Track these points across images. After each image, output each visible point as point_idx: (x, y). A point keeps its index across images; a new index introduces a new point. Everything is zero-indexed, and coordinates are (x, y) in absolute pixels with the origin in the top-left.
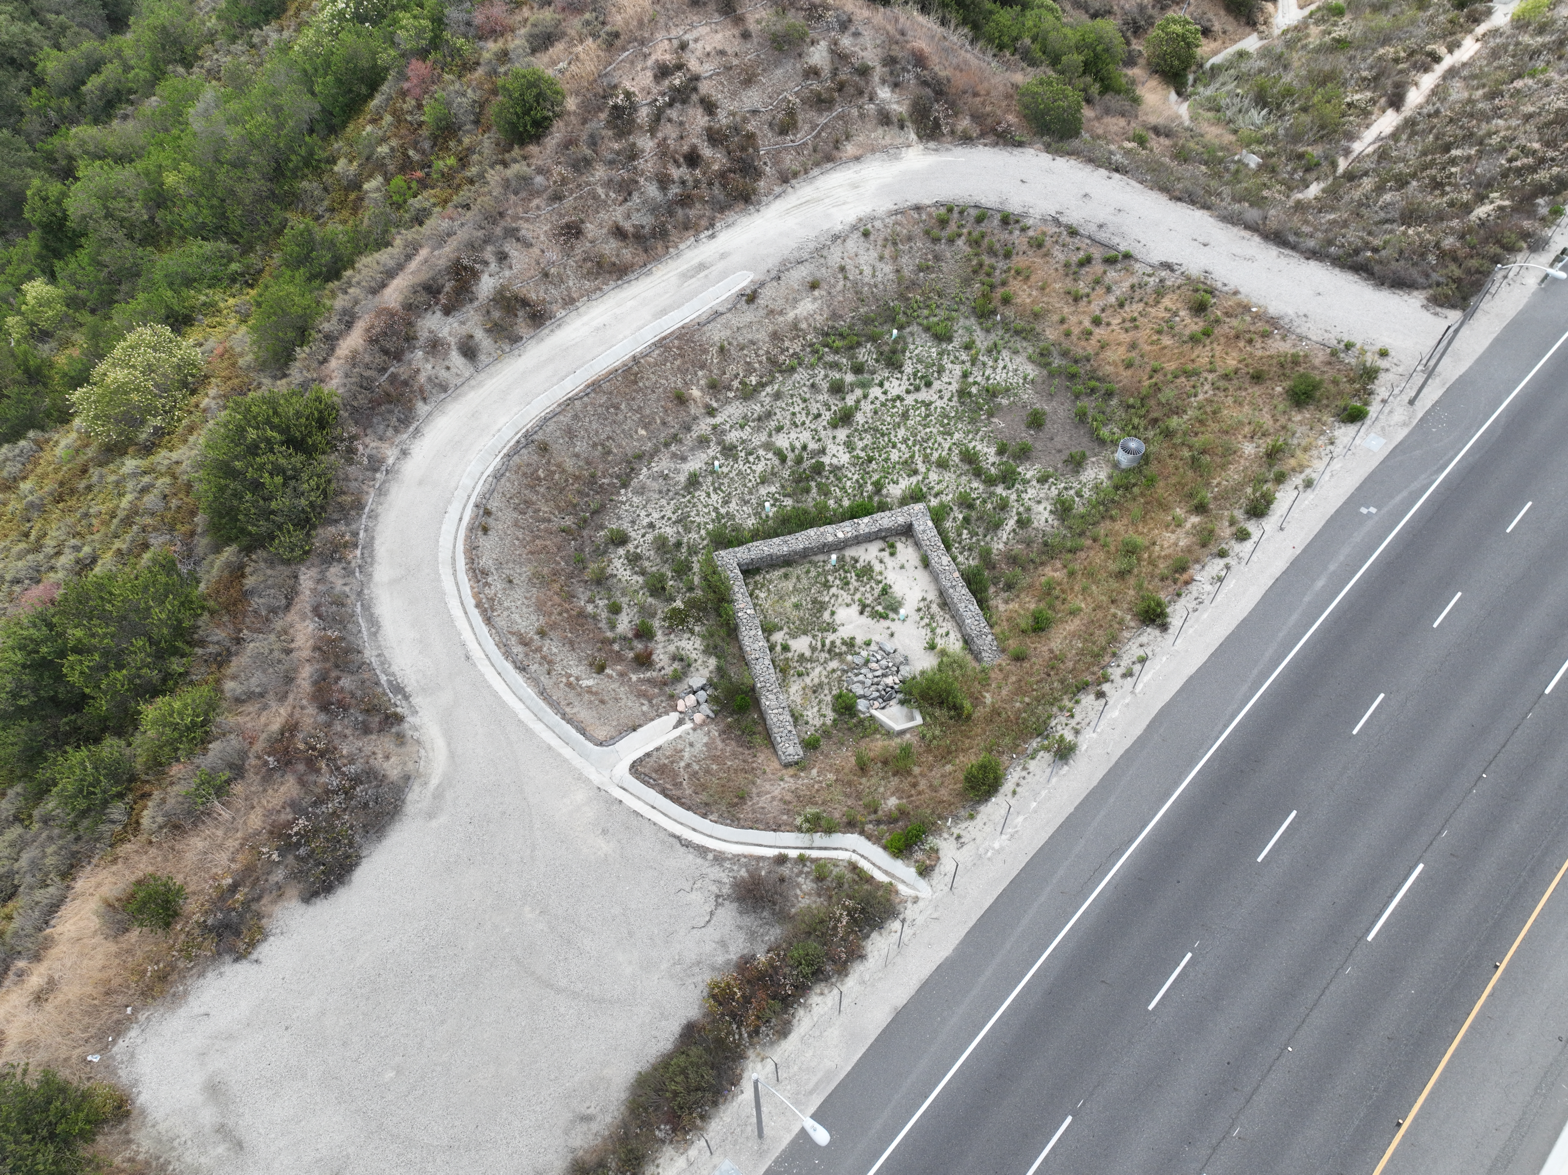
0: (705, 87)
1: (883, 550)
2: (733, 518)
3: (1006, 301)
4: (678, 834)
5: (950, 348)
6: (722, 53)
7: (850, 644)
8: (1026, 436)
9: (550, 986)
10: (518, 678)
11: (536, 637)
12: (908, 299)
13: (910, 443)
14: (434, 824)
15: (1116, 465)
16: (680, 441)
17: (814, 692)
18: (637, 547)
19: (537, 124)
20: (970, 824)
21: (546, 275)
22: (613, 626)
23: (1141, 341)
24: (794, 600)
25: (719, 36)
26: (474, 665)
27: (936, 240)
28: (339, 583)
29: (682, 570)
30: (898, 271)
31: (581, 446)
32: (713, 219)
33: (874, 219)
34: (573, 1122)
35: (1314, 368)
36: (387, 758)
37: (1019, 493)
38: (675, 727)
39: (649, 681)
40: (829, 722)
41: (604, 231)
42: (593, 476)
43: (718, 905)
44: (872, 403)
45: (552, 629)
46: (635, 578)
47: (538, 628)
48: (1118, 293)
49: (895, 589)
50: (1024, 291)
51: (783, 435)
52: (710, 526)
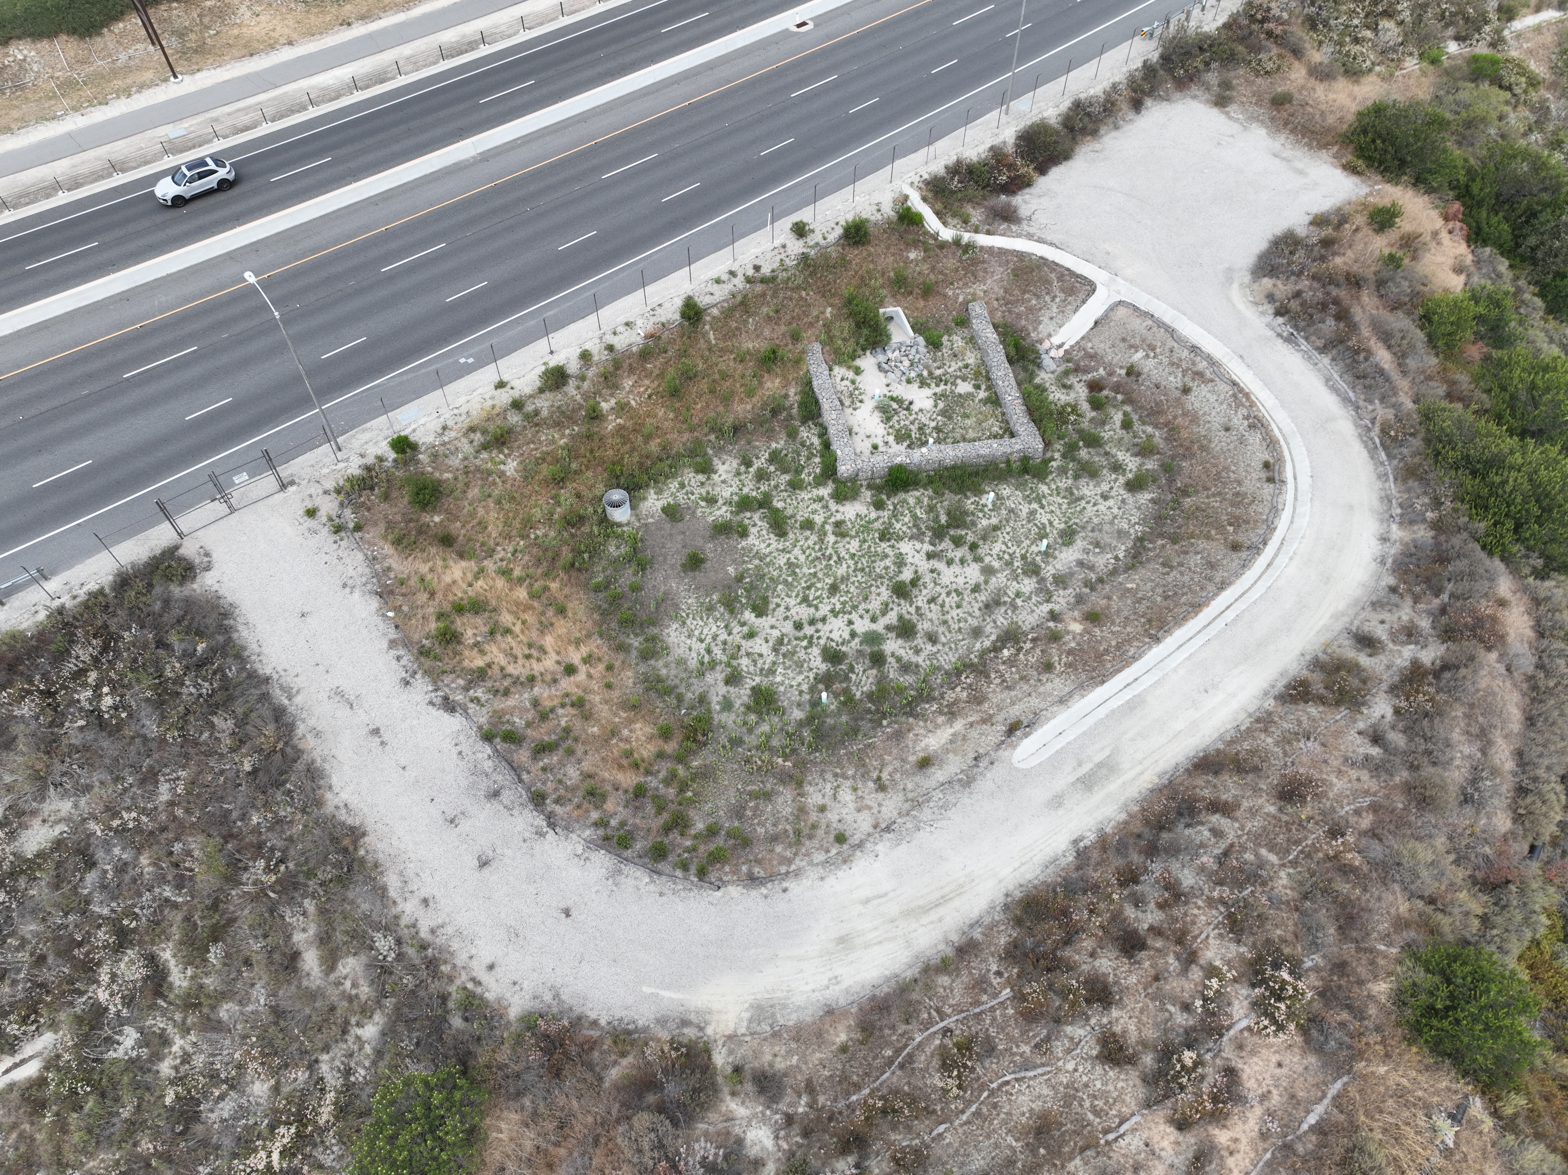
1: (885, 449)
2: (1026, 497)
3: (665, 734)
4: (1058, 250)
5: (758, 679)
7: (923, 384)
8: (709, 551)
10: (1195, 341)
11: (1190, 384)
15: (633, 508)
16: (1087, 583)
17: (955, 356)
18: (1116, 480)
22: (1125, 414)
24: (968, 422)
29: (1070, 452)
36: (1275, 286)
39: (1088, 370)
40: (945, 338)
43: (1030, 217)
44: (867, 611)
45: (1178, 400)
46: (1114, 451)
47: (1191, 397)
48: (526, 695)
49: (878, 420)
50: (637, 739)
51: (973, 582)
52: (1047, 491)
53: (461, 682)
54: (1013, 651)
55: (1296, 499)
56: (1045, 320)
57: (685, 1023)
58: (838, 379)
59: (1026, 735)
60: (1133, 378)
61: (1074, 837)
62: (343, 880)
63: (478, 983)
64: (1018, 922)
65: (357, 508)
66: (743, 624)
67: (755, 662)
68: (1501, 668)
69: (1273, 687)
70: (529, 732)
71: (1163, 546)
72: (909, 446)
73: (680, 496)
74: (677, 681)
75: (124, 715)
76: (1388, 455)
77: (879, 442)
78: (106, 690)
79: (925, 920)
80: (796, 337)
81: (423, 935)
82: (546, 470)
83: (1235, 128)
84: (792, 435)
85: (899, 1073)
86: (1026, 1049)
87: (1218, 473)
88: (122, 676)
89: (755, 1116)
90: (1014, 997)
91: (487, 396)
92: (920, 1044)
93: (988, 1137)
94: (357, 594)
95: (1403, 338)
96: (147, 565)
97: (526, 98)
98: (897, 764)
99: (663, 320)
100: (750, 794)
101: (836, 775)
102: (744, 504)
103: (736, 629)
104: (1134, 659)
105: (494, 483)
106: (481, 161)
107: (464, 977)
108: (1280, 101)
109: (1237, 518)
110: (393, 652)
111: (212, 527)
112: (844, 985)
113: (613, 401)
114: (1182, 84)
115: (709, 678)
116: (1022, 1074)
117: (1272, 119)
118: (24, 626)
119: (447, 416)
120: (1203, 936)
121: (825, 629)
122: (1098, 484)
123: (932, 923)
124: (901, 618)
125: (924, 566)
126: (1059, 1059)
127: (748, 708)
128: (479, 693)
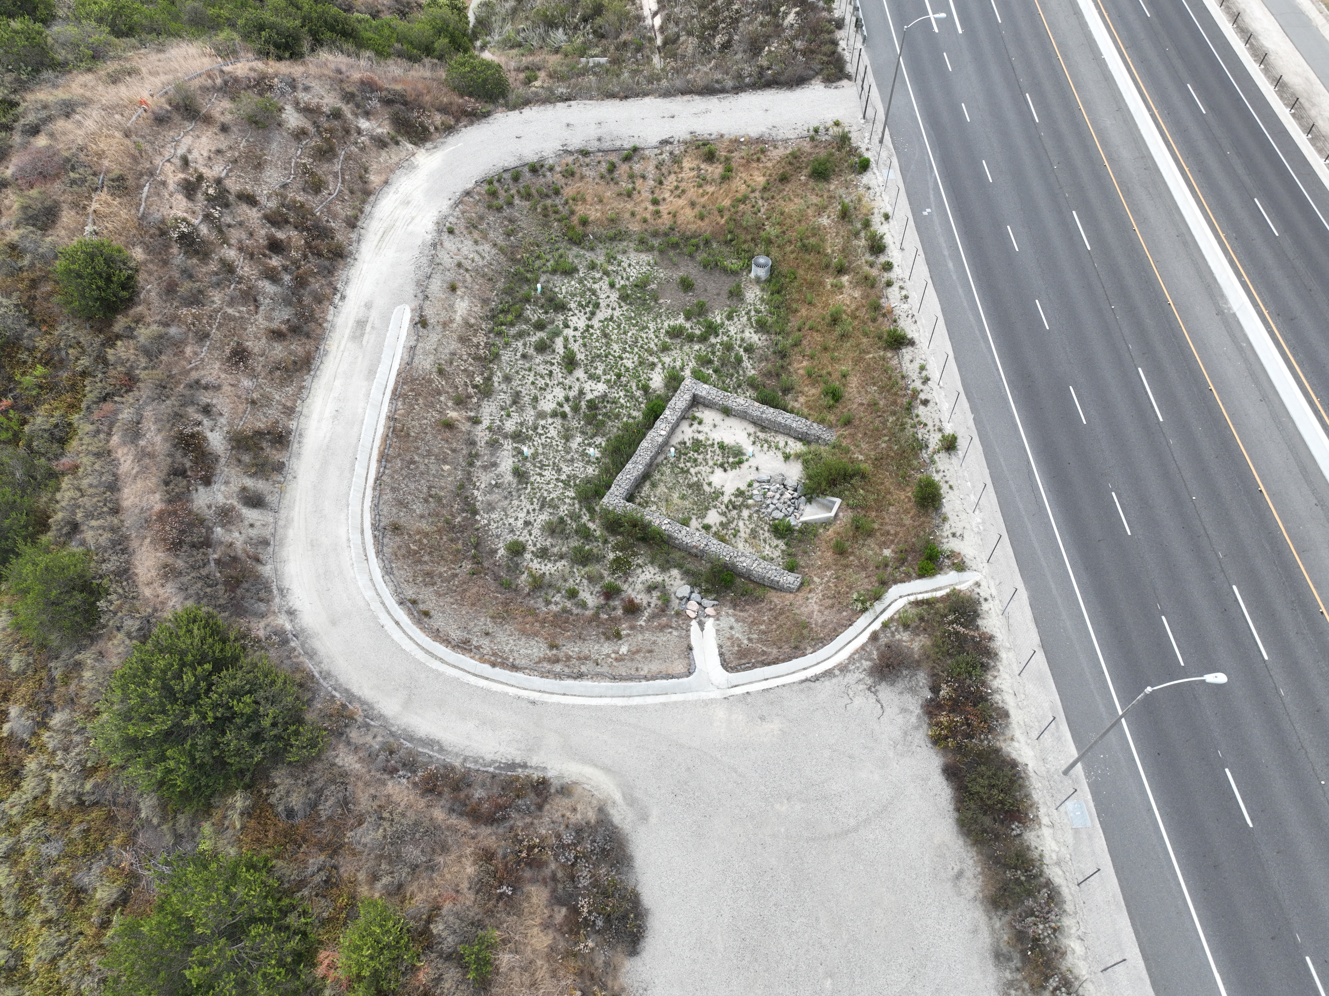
0: (233, 185)
1: (691, 425)
2: (575, 477)
3: (584, 222)
4: (803, 678)
5: (582, 275)
6: (219, 152)
7: (740, 493)
8: (690, 299)
9: (847, 832)
10: (586, 684)
11: (554, 652)
12: (519, 260)
13: (628, 349)
14: (653, 820)
15: (758, 280)
16: (477, 455)
17: (754, 538)
18: (535, 545)
19: (124, 287)
20: (951, 522)
21: (253, 402)
23: (694, 198)
24: (676, 495)
25: (204, 139)
26: (543, 703)
27: (499, 209)
28: (369, 739)
29: (586, 534)
30: (495, 245)
31: (419, 508)
32: (331, 284)
33: (446, 217)
34: (955, 885)
35: (811, 154)
36: (574, 810)
37: (726, 333)
38: (702, 630)
39: (653, 617)
40: (784, 547)
41: (264, 340)
42: (447, 522)
43: (875, 693)
44: (575, 341)
45: (553, 637)
46: (560, 565)
47: (543, 643)
48: (651, 176)
49: (726, 442)
50: (590, 210)
51: (541, 400)
52: (567, 493)
54: (476, 383)
57: (435, 147)
58: (789, 442)
59: (412, 319)
60: (611, 632)
65: (830, 143)
66: (623, 287)
67: (593, 279)
70: (627, 167)
73: (750, 307)
74: (613, 243)
77: (705, 428)
84: (753, 385)
86: (291, 195)
90: (312, 213)
99: (900, 322)
100: (517, 232)
101: (491, 265)
109: (414, 556)
110: (715, 134)
119: (878, 190)
122: (540, 525)
123: (378, 231)
124: (554, 353)
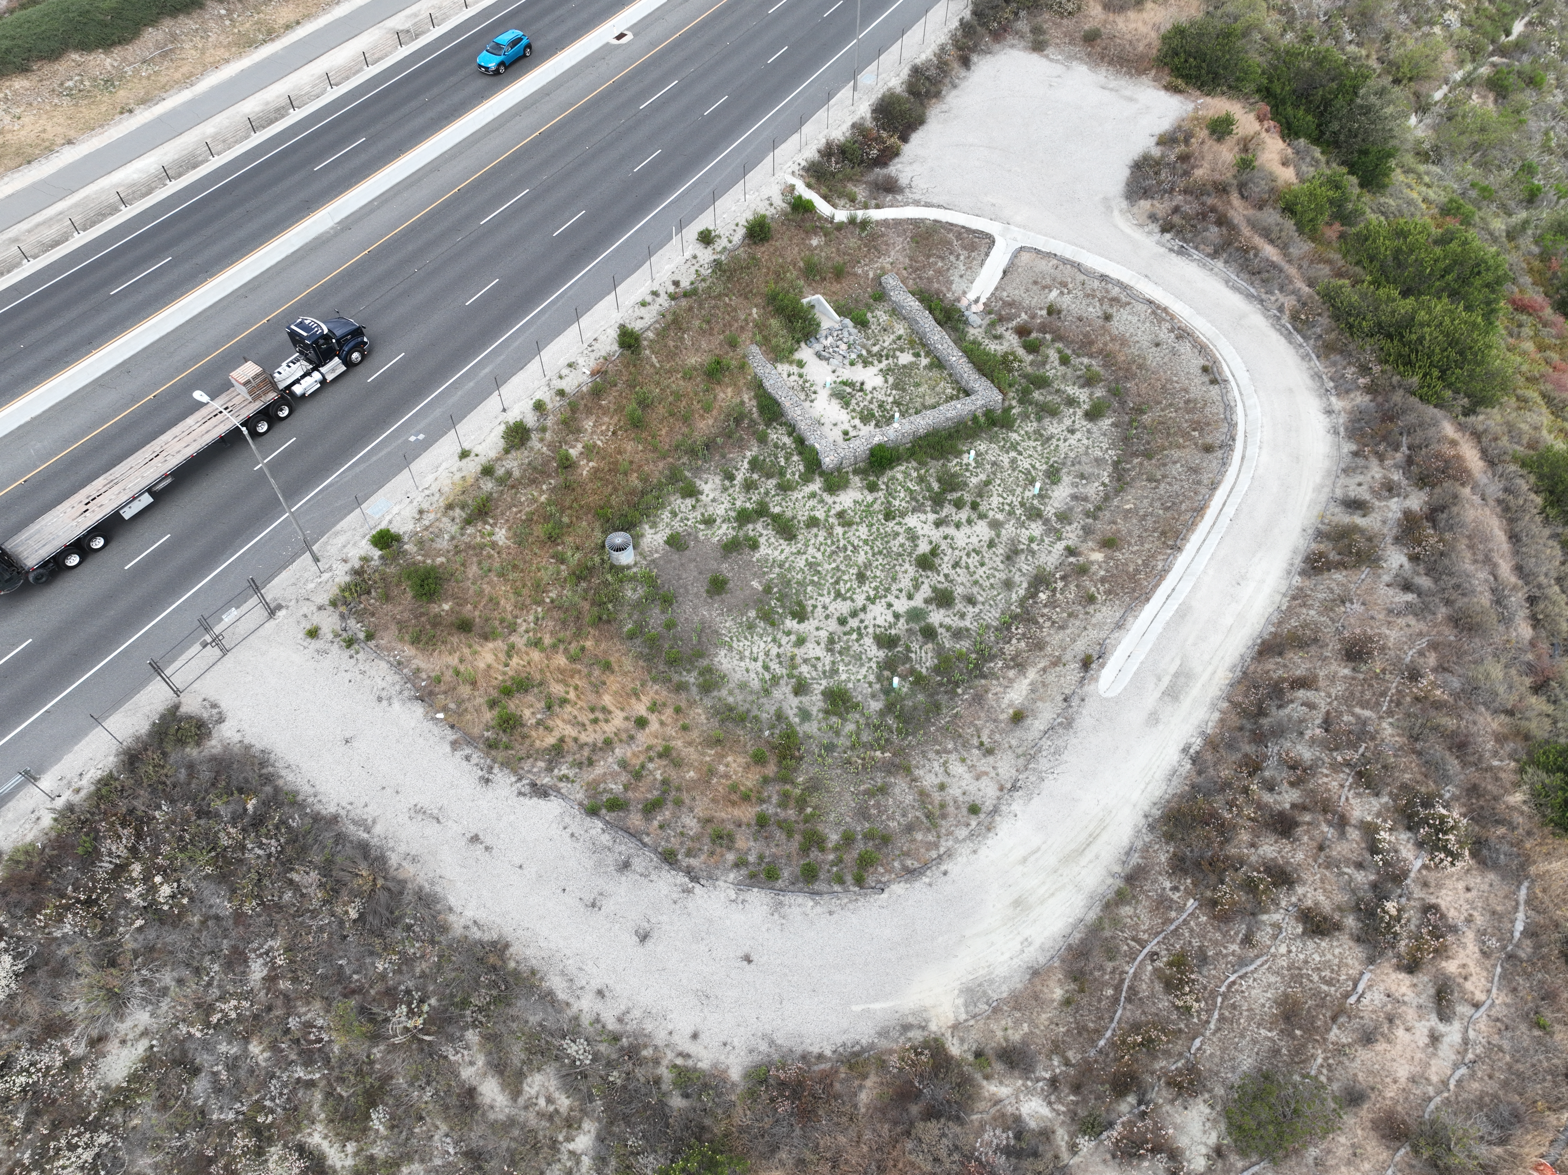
2: (1002, 448)
3: (759, 759)
5: (824, 682)
7: (866, 363)
8: (726, 571)
11: (1110, 311)
13: (850, 548)
16: (1088, 514)
17: (885, 331)
18: (1075, 413)
22: (1059, 351)
24: (921, 390)
27: (871, 835)
29: (1024, 397)
37: (733, 506)
43: (909, 185)
44: (901, 591)
45: (1103, 327)
46: (1063, 387)
47: (1114, 323)
48: (610, 760)
49: (838, 407)
50: (736, 773)
51: (986, 538)
52: (1018, 438)
53: (541, 764)
54: (1048, 593)
55: (1241, 394)
56: (956, 279)
57: (906, 1028)
58: (785, 376)
59: (1102, 666)
60: (1055, 316)
61: (1181, 746)
62: (503, 1000)
63: (688, 1056)
64: (1169, 837)
65: (360, 616)
66: (788, 633)
67: (815, 667)
68: (1477, 499)
69: (1292, 565)
70: (630, 794)
71: (1141, 464)
72: (877, 425)
73: (676, 524)
74: (747, 706)
75: (185, 901)
76: (1304, 337)
77: (846, 426)
78: (158, 879)
79: (1084, 861)
80: (733, 344)
81: (610, 1027)
82: (539, 530)
83: (1058, 69)
84: (762, 439)
85: (1129, 1007)
86: (1234, 947)
87: (1163, 387)
88: (172, 859)
89: (1018, 1091)
90: (1201, 905)
91: (454, 469)
92: (1135, 975)
93: (1242, 1036)
94: (396, 705)
95: (1281, 231)
96: (150, 734)
97: (364, 157)
98: (991, 726)
99: (603, 353)
100: (867, 792)
101: (938, 752)
102: (744, 517)
103: (784, 640)
104: (1166, 571)
105: (490, 557)
106: (342, 230)
107: (670, 1055)
108: (1091, 38)
109: (1198, 422)
110: (459, 754)
111: (208, 675)
112: (1037, 944)
113: (580, 446)
114: (998, 35)
115: (777, 694)
116: (1244, 971)
117: (1089, 55)
118: (29, 838)
119: (419, 498)
120: (1343, 799)
121: (868, 617)
122: (1060, 421)
123: (1091, 862)
124: (934, 589)
125: (936, 535)
126: (1270, 947)
127: (827, 712)
128: (564, 770)
